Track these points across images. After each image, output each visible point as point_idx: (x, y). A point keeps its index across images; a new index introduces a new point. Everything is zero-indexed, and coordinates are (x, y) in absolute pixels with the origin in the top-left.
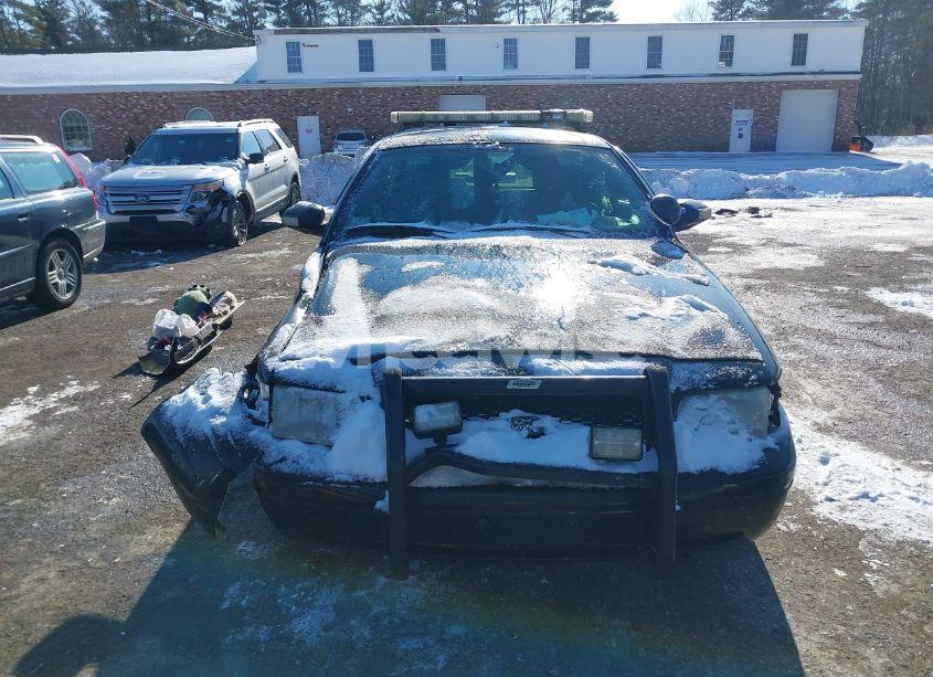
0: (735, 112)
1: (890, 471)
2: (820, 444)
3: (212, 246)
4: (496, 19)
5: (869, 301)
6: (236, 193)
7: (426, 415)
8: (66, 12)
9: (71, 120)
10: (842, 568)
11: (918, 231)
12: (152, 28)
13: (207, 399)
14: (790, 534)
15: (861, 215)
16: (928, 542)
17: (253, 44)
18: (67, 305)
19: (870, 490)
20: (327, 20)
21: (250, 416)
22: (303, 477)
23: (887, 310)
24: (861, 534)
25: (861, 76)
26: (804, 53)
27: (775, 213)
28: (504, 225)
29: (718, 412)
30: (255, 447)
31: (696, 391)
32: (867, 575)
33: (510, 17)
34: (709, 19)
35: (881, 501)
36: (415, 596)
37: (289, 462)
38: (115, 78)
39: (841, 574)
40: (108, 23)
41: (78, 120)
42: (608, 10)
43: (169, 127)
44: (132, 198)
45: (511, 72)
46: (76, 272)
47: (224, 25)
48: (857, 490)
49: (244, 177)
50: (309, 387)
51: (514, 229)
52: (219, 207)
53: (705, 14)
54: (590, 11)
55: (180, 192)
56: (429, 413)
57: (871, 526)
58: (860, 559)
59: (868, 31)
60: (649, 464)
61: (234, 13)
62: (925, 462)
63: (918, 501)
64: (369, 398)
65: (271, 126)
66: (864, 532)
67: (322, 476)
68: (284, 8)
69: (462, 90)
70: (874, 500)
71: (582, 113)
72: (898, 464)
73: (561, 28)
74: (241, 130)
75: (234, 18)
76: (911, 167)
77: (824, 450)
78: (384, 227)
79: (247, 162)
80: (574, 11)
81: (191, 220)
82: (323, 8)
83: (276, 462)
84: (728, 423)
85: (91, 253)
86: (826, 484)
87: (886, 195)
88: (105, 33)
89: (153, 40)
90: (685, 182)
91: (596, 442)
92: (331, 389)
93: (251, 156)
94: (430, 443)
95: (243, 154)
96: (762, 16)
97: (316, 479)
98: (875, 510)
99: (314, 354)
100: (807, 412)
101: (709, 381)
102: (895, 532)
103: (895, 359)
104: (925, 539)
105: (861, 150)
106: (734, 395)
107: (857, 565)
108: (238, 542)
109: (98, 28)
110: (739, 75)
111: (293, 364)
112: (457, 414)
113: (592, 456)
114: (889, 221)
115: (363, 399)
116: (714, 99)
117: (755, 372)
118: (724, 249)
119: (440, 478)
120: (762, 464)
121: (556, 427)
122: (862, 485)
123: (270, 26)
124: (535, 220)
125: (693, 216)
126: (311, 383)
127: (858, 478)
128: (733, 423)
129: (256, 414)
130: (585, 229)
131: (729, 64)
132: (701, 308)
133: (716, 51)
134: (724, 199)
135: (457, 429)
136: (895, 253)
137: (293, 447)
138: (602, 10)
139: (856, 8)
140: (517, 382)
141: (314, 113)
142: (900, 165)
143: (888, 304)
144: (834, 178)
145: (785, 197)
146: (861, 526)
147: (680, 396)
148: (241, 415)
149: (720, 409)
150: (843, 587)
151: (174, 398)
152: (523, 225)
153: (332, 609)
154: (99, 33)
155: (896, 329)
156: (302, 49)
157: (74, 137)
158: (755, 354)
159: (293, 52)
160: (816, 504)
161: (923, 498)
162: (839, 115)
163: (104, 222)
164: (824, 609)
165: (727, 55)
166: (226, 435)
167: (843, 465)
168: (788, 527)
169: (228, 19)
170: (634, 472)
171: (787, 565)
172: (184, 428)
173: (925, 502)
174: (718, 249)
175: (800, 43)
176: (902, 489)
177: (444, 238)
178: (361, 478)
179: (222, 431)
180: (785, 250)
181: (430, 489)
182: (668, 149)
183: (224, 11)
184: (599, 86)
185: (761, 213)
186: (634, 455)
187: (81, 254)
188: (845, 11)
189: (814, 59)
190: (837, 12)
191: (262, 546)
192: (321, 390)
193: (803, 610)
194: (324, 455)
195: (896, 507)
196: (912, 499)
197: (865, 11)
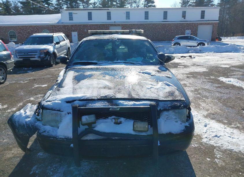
0: (186, 31)
1: (223, 129)
2: (204, 121)
3: (46, 66)
4: (125, 7)
5: (219, 80)
6: (52, 52)
7: (85, 119)
8: (11, 5)
9: (11, 33)
10: (209, 158)
11: (233, 62)
12: (34, 9)
13: (26, 113)
14: (195, 148)
15: (218, 58)
16: (233, 150)
17: (60, 13)
18: (3, 83)
19: (218, 134)
20: (80, 7)
21: (37, 118)
22: (50, 137)
23: (224, 83)
24: (215, 147)
25: (218, 21)
26: (204, 16)
27: (196, 57)
28: (117, 62)
29: (172, 116)
30: (37, 128)
31: (166, 110)
32: (216, 160)
33: (128, 6)
34: (180, 7)
35: (221, 137)
36: (87, 169)
37: (46, 132)
38: (23, 22)
39: (209, 159)
40: (22, 8)
41: (13, 33)
42: (153, 4)
43: (34, 35)
44: (23, 54)
45: (128, 20)
46: (5, 74)
47: (53, 8)
48: (214, 134)
49: (54, 48)
50: (53, 110)
51: (120, 63)
52: (47, 56)
53: (179, 6)
54: (149, 5)
55: (37, 52)
56: (86, 118)
57: (218, 145)
58: (214, 155)
59: (220, 10)
60: (150, 132)
61: (56, 5)
62: (233, 126)
63: (231, 137)
64: (70, 113)
65: (62, 35)
66: (216, 147)
67: (55, 136)
68: (69, 4)
69: (115, 25)
70: (219, 137)
71: (141, 31)
72: (226, 127)
73: (141, 9)
74: (54, 36)
75: (56, 6)
76: (231, 45)
77: (206, 123)
78: (84, 62)
79: (55, 44)
80: (145, 4)
81: (39, 60)
82: (79, 4)
83: (43, 132)
84: (175, 119)
85: (10, 69)
86: (206, 133)
87: (225, 52)
88: (21, 10)
89: (34, 12)
90: (173, 49)
91: (135, 126)
92: (59, 111)
93: (56, 42)
94: (87, 127)
95: (54, 42)
96: (193, 6)
97: (54, 137)
98: (219, 140)
99: (55, 100)
100: (201, 112)
101: (169, 107)
102: (224, 147)
103: (225, 96)
104: (233, 149)
105: (219, 41)
106: (177, 111)
107: (213, 157)
108: (38, 153)
109: (20, 9)
110: (187, 21)
111: (49, 103)
112: (94, 118)
113: (134, 130)
114: (225, 59)
115: (68, 113)
116: (181, 27)
117: (183, 104)
118: (182, 67)
119: (90, 137)
120: (184, 131)
121: (125, 121)
122: (216, 133)
123: (65, 8)
124: (126, 60)
125: (170, 59)
126: (54, 109)
127: (214, 131)
128: (176, 119)
129: (38, 117)
130: (140, 63)
131: (185, 18)
132: (169, 85)
133: (181, 15)
134: (183, 53)
135: (95, 123)
136: (226, 68)
137: (48, 128)
138: (152, 4)
139: (217, 4)
140: (113, 108)
141: (76, 31)
142: (228, 44)
143: (224, 81)
144: (211, 48)
145: (199, 53)
146: (215, 145)
147: (161, 111)
148: (34, 118)
149: (172, 115)
150: (209, 164)
151: (17, 112)
152: (123, 62)
153: (62, 173)
154: (20, 10)
155: (226, 88)
156: (73, 14)
157: (12, 37)
158: (183, 99)
159: (71, 15)
160: (203, 139)
161: (232, 136)
162: (213, 32)
163: (14, 60)
164: (204, 170)
165: (184, 16)
166: (29, 124)
167: (211, 127)
168: (195, 145)
169: (54, 7)
170: (146, 135)
171: (194, 157)
172: (18, 122)
173: (233, 138)
174: (180, 67)
175: (203, 13)
176: (226, 134)
177: (100, 65)
178: (67, 137)
179: (28, 123)
180: (198, 67)
181: (87, 140)
182: (169, 40)
183: (53, 4)
184: (151, 24)
185: (192, 57)
186: (146, 129)
187: (7, 69)
188: (214, 5)
189: (207, 17)
190: (213, 5)
191: (45, 154)
192: (56, 111)
193: (198, 171)
194: (57, 130)
195: (225, 139)
196: (229, 137)
197: (220, 5)
